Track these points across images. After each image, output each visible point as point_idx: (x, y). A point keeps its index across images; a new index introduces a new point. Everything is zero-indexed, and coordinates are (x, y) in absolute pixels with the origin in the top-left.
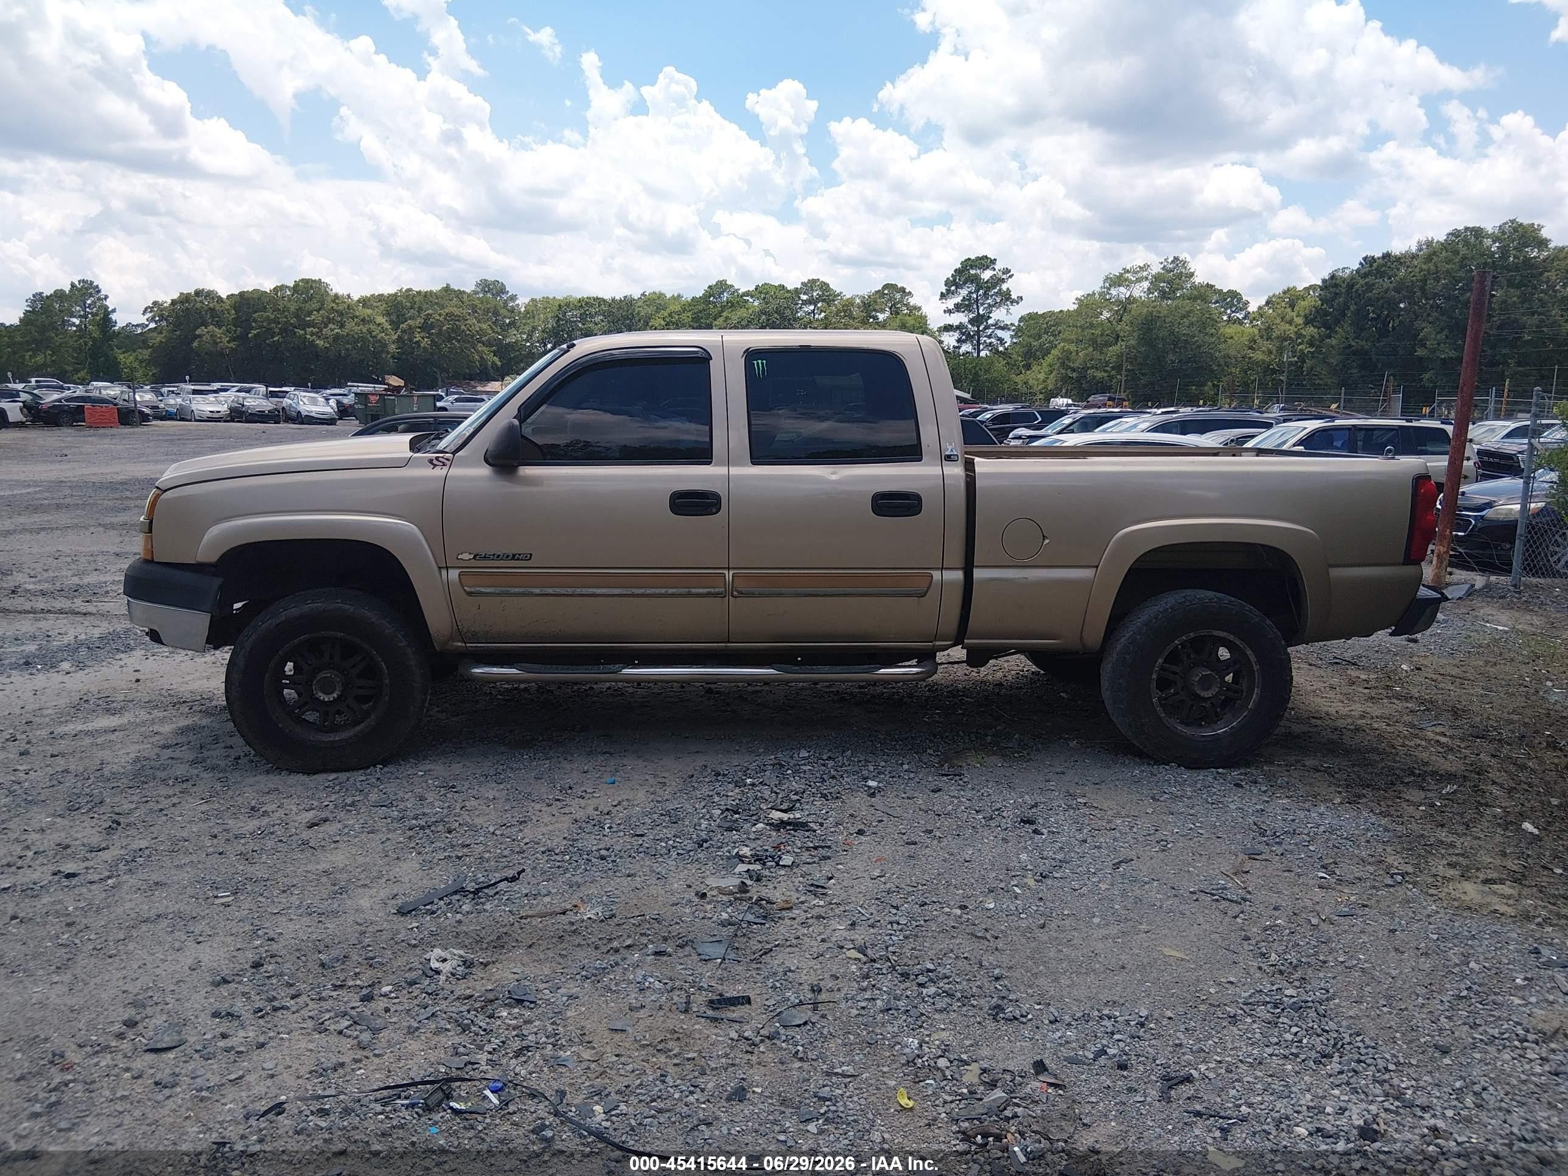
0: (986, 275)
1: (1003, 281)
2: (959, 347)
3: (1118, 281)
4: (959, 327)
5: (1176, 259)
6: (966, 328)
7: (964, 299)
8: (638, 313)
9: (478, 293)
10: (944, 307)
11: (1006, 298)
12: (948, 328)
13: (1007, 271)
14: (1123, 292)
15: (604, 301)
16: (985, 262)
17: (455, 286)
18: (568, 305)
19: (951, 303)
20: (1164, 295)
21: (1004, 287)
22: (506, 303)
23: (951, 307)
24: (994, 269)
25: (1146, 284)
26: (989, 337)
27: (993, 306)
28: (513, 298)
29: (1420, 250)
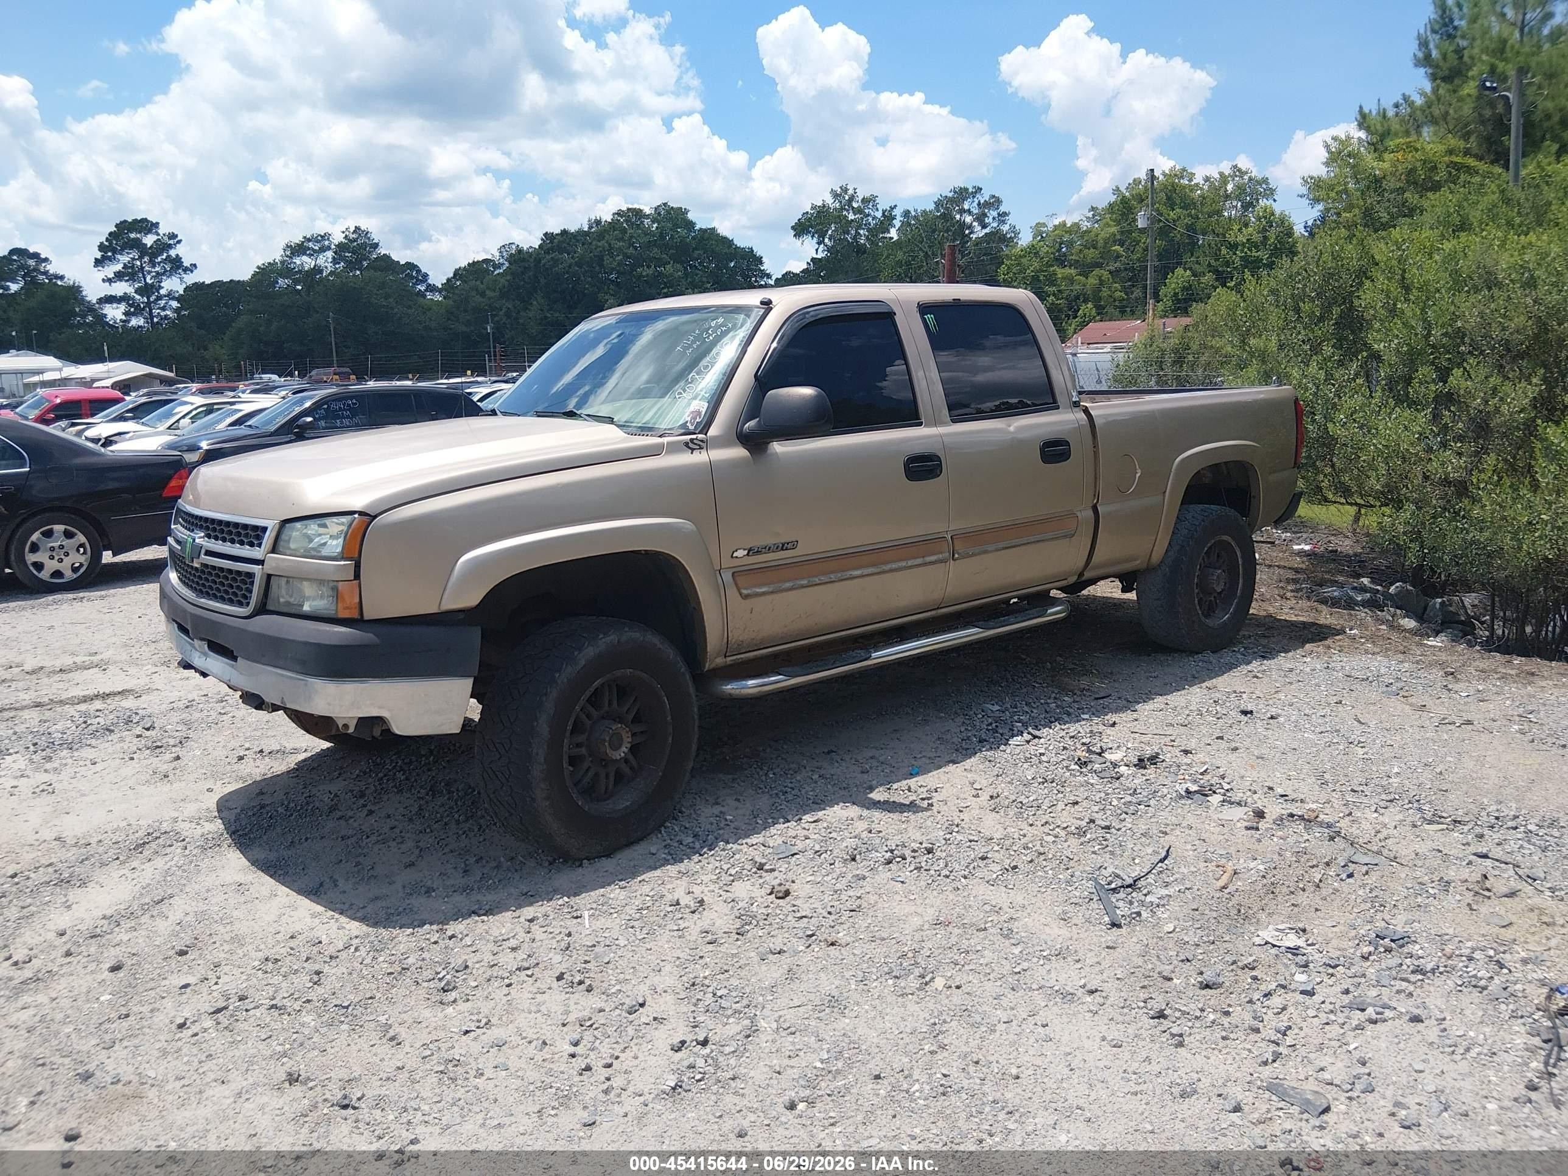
0: (149, 240)
1: (170, 246)
2: (128, 321)
3: (299, 249)
4: (125, 298)
5: (357, 228)
6: (133, 299)
7: (125, 266)
10: (102, 275)
11: (177, 265)
12: (110, 299)
13: (173, 236)
14: (306, 262)
16: (146, 226)
19: (110, 270)
20: (351, 265)
21: (173, 253)
23: (111, 275)
24: (158, 235)
25: (329, 254)
26: (163, 309)
27: (163, 274)
29: (590, 227)
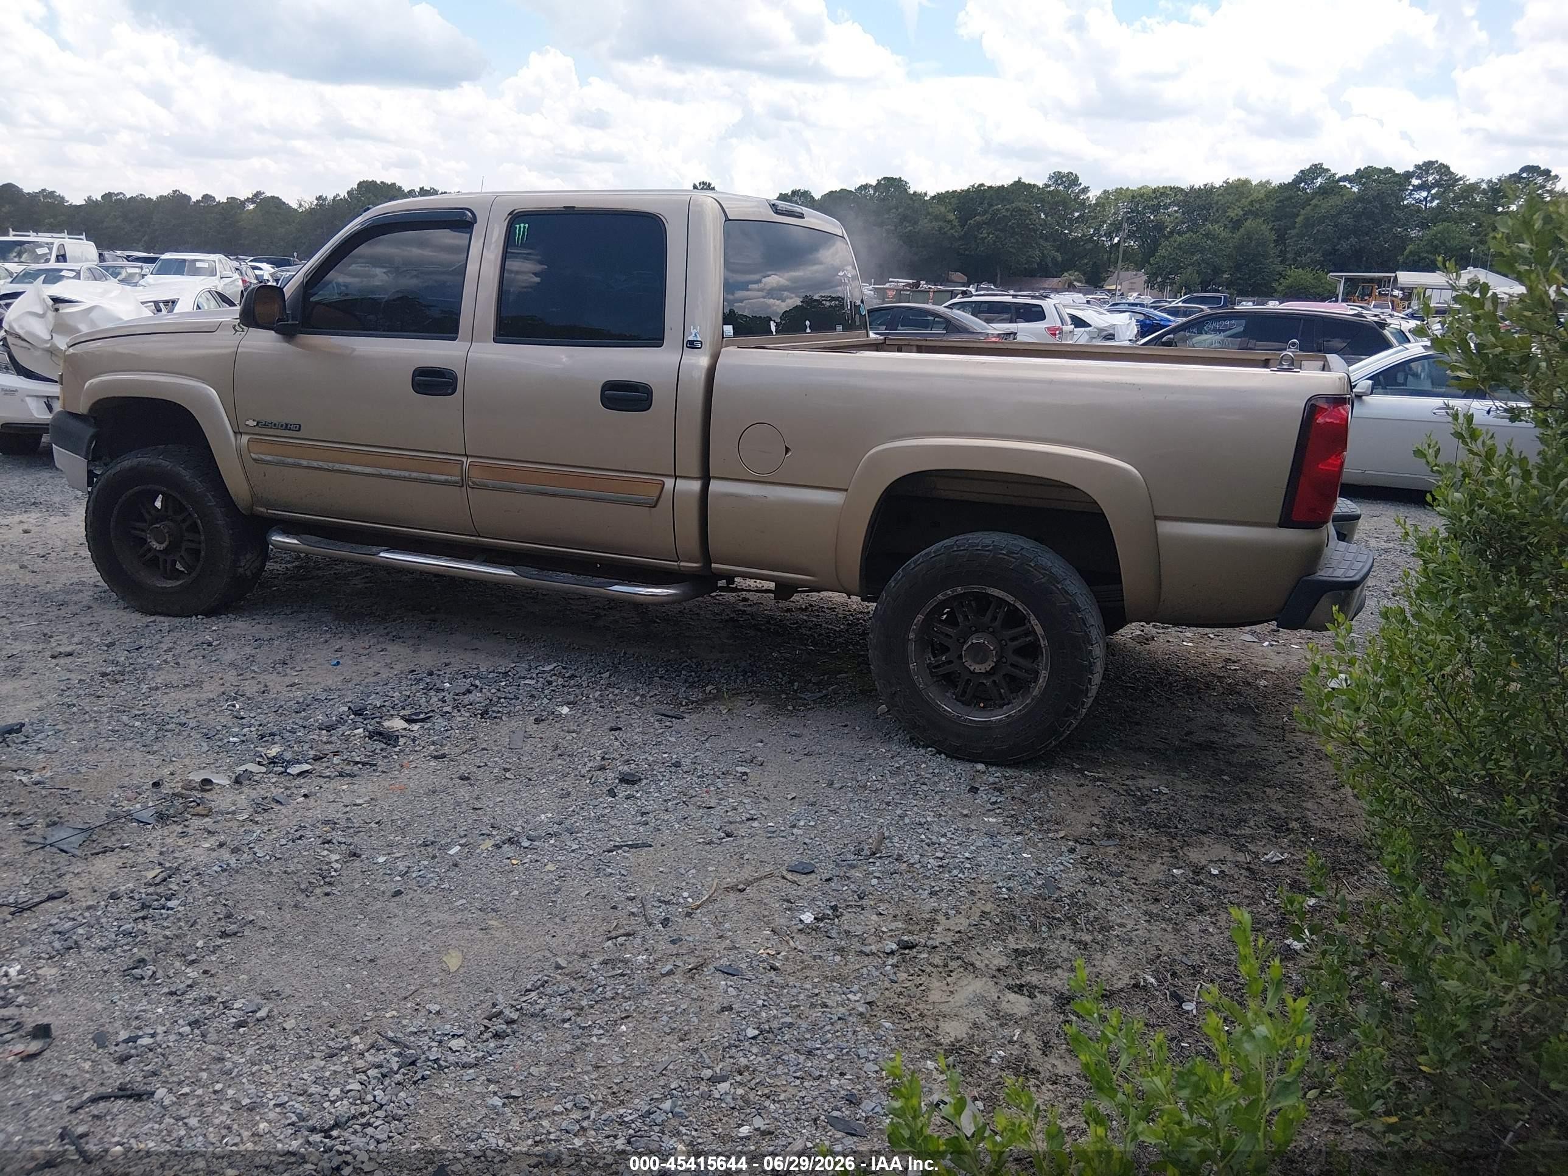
8: (1217, 203)
9: (1050, 186)
15: (1182, 190)
17: (1026, 180)
18: (1142, 196)
22: (1077, 196)
28: (1085, 190)
